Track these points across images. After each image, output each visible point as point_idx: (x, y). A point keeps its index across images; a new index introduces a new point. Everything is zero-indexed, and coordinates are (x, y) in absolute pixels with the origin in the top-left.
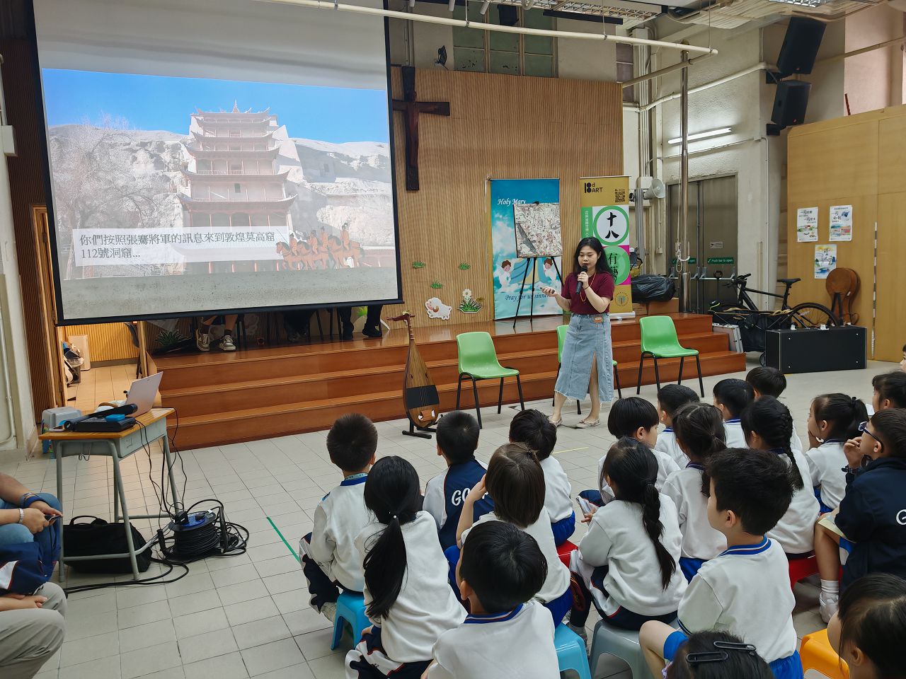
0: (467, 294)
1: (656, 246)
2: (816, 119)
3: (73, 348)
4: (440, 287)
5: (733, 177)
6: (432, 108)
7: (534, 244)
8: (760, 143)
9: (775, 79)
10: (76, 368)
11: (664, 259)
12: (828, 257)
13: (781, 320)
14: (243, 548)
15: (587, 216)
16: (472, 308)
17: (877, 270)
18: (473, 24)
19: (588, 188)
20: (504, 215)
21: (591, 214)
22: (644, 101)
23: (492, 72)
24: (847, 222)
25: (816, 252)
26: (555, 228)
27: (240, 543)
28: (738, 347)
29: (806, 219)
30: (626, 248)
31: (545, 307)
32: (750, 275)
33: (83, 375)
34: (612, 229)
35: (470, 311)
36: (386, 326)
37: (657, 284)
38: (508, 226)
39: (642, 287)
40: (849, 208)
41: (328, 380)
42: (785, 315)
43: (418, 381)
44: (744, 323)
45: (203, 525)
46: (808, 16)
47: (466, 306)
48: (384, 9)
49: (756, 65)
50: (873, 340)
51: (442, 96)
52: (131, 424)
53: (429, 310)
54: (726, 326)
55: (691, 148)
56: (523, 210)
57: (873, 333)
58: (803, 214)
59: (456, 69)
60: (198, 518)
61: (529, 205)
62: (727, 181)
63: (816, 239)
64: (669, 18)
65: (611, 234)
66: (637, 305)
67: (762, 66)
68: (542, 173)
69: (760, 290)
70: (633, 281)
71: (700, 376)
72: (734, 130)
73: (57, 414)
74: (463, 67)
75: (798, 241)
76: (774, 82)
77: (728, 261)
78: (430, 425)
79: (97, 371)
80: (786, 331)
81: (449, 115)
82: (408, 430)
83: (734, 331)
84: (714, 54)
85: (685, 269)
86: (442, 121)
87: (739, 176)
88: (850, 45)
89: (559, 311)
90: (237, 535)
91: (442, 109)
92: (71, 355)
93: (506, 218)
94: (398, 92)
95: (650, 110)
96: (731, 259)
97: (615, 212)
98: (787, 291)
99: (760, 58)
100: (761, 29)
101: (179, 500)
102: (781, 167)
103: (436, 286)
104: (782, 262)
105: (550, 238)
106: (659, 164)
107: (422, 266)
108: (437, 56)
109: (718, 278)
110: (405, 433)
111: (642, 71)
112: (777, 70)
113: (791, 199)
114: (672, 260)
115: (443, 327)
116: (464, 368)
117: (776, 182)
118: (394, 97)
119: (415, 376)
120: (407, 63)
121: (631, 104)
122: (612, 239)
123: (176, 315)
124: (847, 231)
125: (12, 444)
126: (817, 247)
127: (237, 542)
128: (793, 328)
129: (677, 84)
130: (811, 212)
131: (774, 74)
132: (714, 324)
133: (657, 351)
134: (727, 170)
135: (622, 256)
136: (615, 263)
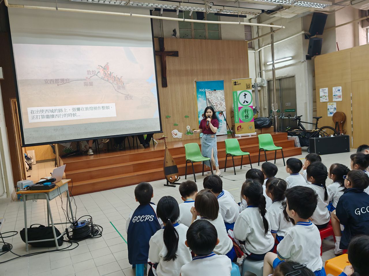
0: (188, 127)
1: (264, 105)
2: (325, 53)
3: (29, 156)
4: (177, 125)
5: (293, 77)
6: (171, 54)
7: (214, 107)
8: (303, 63)
9: (308, 37)
10: (30, 164)
11: (267, 110)
12: (333, 108)
13: (315, 134)
14: (101, 235)
15: (235, 95)
16: (191, 133)
17: (352, 111)
18: (186, 20)
19: (235, 84)
20: (202, 96)
21: (237, 94)
22: (256, 47)
23: (195, 39)
24: (340, 93)
25: (328, 106)
26: (222, 100)
27: (99, 232)
28: (299, 145)
29: (323, 93)
30: (252, 107)
31: (220, 132)
32: (302, 116)
33: (33, 167)
34: (245, 100)
35: (190, 135)
36: (156, 142)
37: (265, 121)
38: (204, 100)
39: (258, 122)
40: (340, 88)
41: (133, 165)
42: (317, 132)
43: (169, 164)
44: (301, 136)
45: (84, 226)
46: (320, 12)
47: (188, 133)
48: (151, 15)
49: (300, 32)
50: (352, 140)
51: (175, 49)
52: (54, 186)
53: (173, 135)
54: (293, 137)
55: (276, 66)
56: (210, 93)
57: (352, 137)
58: (322, 91)
59: (180, 38)
60: (82, 223)
61: (212, 91)
62: (291, 78)
63: (328, 100)
64: (265, 14)
65: (245, 102)
66: (257, 130)
67: (303, 32)
68: (217, 78)
69: (306, 122)
70: (255, 120)
71: (283, 157)
72: (293, 58)
73: (23, 183)
74: (183, 37)
75: (321, 101)
76: (308, 38)
77: (293, 110)
78: (175, 181)
79: (39, 164)
80: (317, 138)
81: (178, 56)
82: (166, 184)
83: (296, 139)
84: (283, 28)
85: (276, 115)
86: (176, 59)
87: (296, 76)
88: (338, 23)
89: (226, 133)
90: (98, 229)
91: (175, 54)
92: (28, 159)
93: (203, 96)
94: (157, 48)
95: (259, 51)
96: (294, 109)
97: (246, 93)
98: (317, 122)
99: (302, 29)
100: (302, 17)
101: (74, 216)
102: (313, 72)
103: (175, 125)
104: (315, 110)
105: (221, 104)
106: (264, 73)
107: (170, 117)
108: (172, 33)
109: (289, 117)
110: (165, 185)
111: (255, 36)
112: (309, 34)
113: (317, 85)
114: (270, 111)
115: (179, 141)
116: (187, 158)
117: (311, 78)
118: (156, 50)
119: (168, 162)
120: (161, 36)
121: (251, 49)
122: (246, 103)
123: (71, 141)
124: (340, 97)
125: (5, 196)
126: (328, 104)
127: (98, 232)
128: (320, 137)
129: (270, 40)
130: (325, 90)
131: (308, 35)
132: (288, 136)
133: (266, 148)
134: (291, 74)
135: (250, 110)
136: (247, 113)
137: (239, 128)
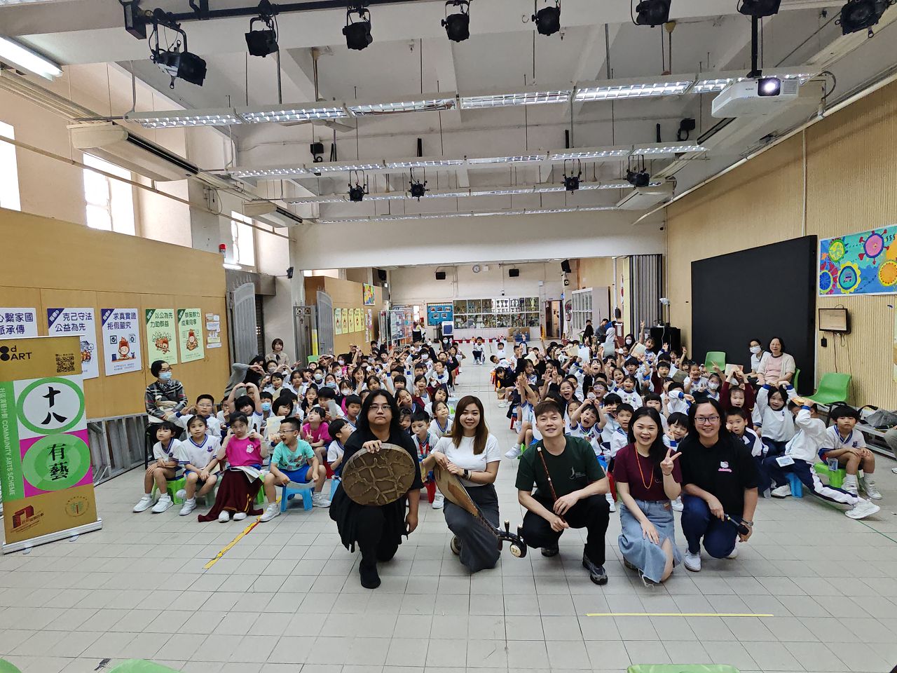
19: (3, 354)
21: (11, 393)
30: (82, 433)
34: (53, 410)
65: (53, 417)
97: (56, 387)
122: (53, 423)
135: (75, 446)
136: (63, 458)
137: (23, 517)
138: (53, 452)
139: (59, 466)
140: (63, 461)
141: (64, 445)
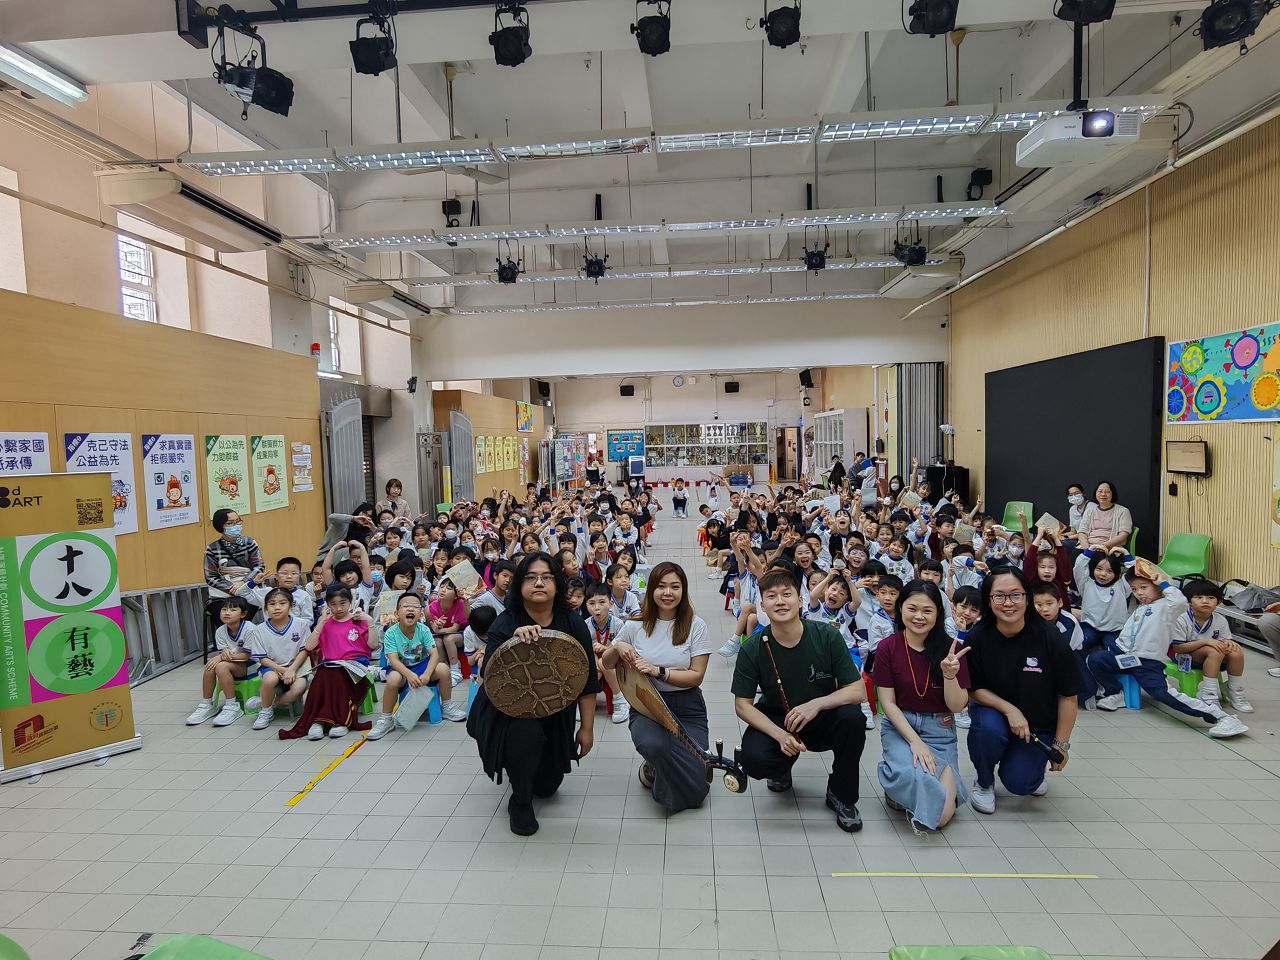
21: (12, 553)
30: (113, 612)
34: (78, 577)
65: (71, 588)
97: (77, 545)
122: (72, 598)
135: (103, 630)
136: (86, 647)
137: (29, 731)
138: (72, 638)
139: (80, 659)
140: (86, 651)
141: (88, 628)
